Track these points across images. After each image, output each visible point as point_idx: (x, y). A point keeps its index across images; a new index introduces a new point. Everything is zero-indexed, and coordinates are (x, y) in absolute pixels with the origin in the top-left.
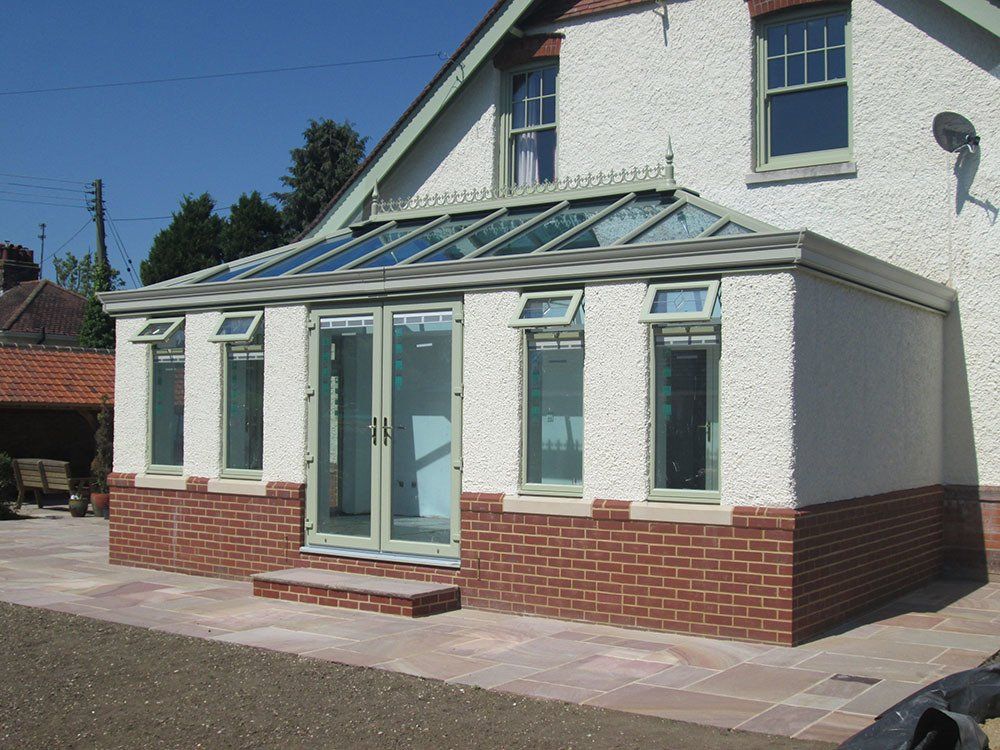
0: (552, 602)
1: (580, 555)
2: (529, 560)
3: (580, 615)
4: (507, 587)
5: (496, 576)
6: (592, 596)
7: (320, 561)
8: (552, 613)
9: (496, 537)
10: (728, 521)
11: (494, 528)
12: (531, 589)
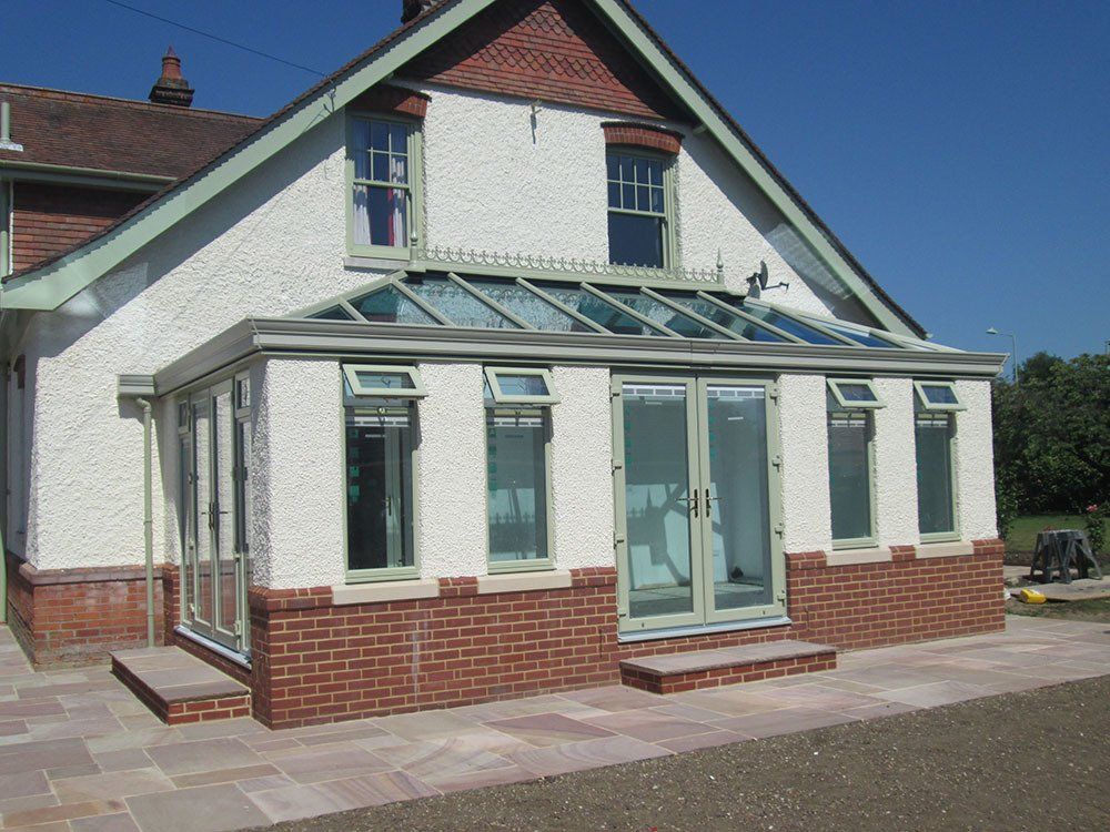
0: (866, 636)
1: (883, 592)
2: (847, 604)
3: (885, 641)
4: (831, 632)
5: (822, 624)
6: (892, 624)
7: (643, 649)
8: (865, 645)
9: (820, 590)
10: (971, 551)
11: (819, 581)
12: (849, 629)
